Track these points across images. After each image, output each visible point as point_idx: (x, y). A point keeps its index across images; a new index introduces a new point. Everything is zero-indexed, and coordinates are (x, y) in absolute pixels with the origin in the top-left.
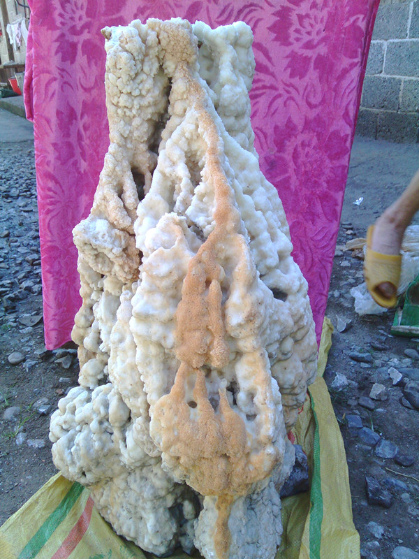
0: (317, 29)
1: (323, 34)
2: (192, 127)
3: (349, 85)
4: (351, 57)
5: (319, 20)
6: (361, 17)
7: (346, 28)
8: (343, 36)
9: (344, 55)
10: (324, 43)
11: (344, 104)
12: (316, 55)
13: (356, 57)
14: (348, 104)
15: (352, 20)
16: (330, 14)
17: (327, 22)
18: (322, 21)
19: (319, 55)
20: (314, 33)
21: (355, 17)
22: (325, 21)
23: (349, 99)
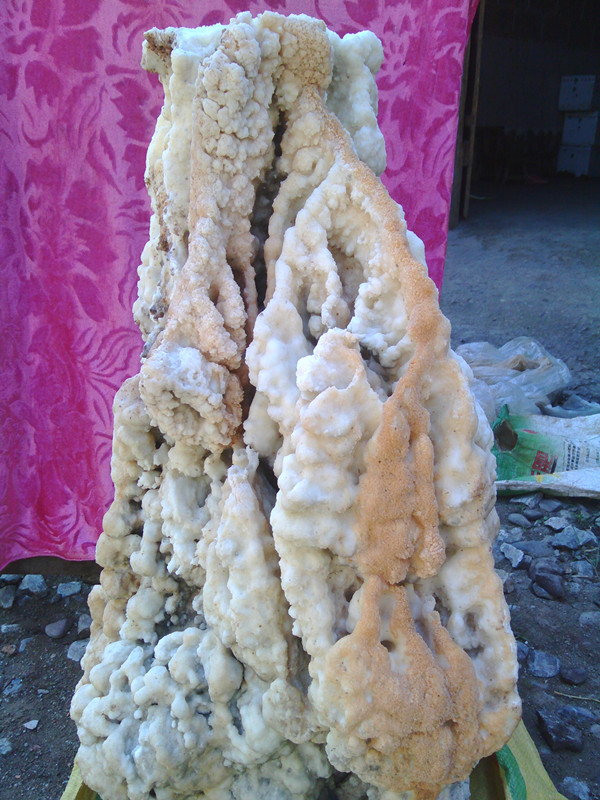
0: (394, 62)
1: (404, 69)
2: (342, 190)
3: (445, 142)
4: (447, 102)
5: (397, 49)
6: (458, 46)
7: (438, 61)
8: (434, 72)
9: (437, 99)
10: (405, 82)
11: (438, 171)
12: (394, 99)
13: (453, 103)
14: (444, 171)
15: (445, 49)
16: (412, 39)
17: (409, 52)
18: (401, 50)
19: (398, 98)
20: (390, 68)
21: (449, 46)
22: (406, 50)
23: (444, 165)
